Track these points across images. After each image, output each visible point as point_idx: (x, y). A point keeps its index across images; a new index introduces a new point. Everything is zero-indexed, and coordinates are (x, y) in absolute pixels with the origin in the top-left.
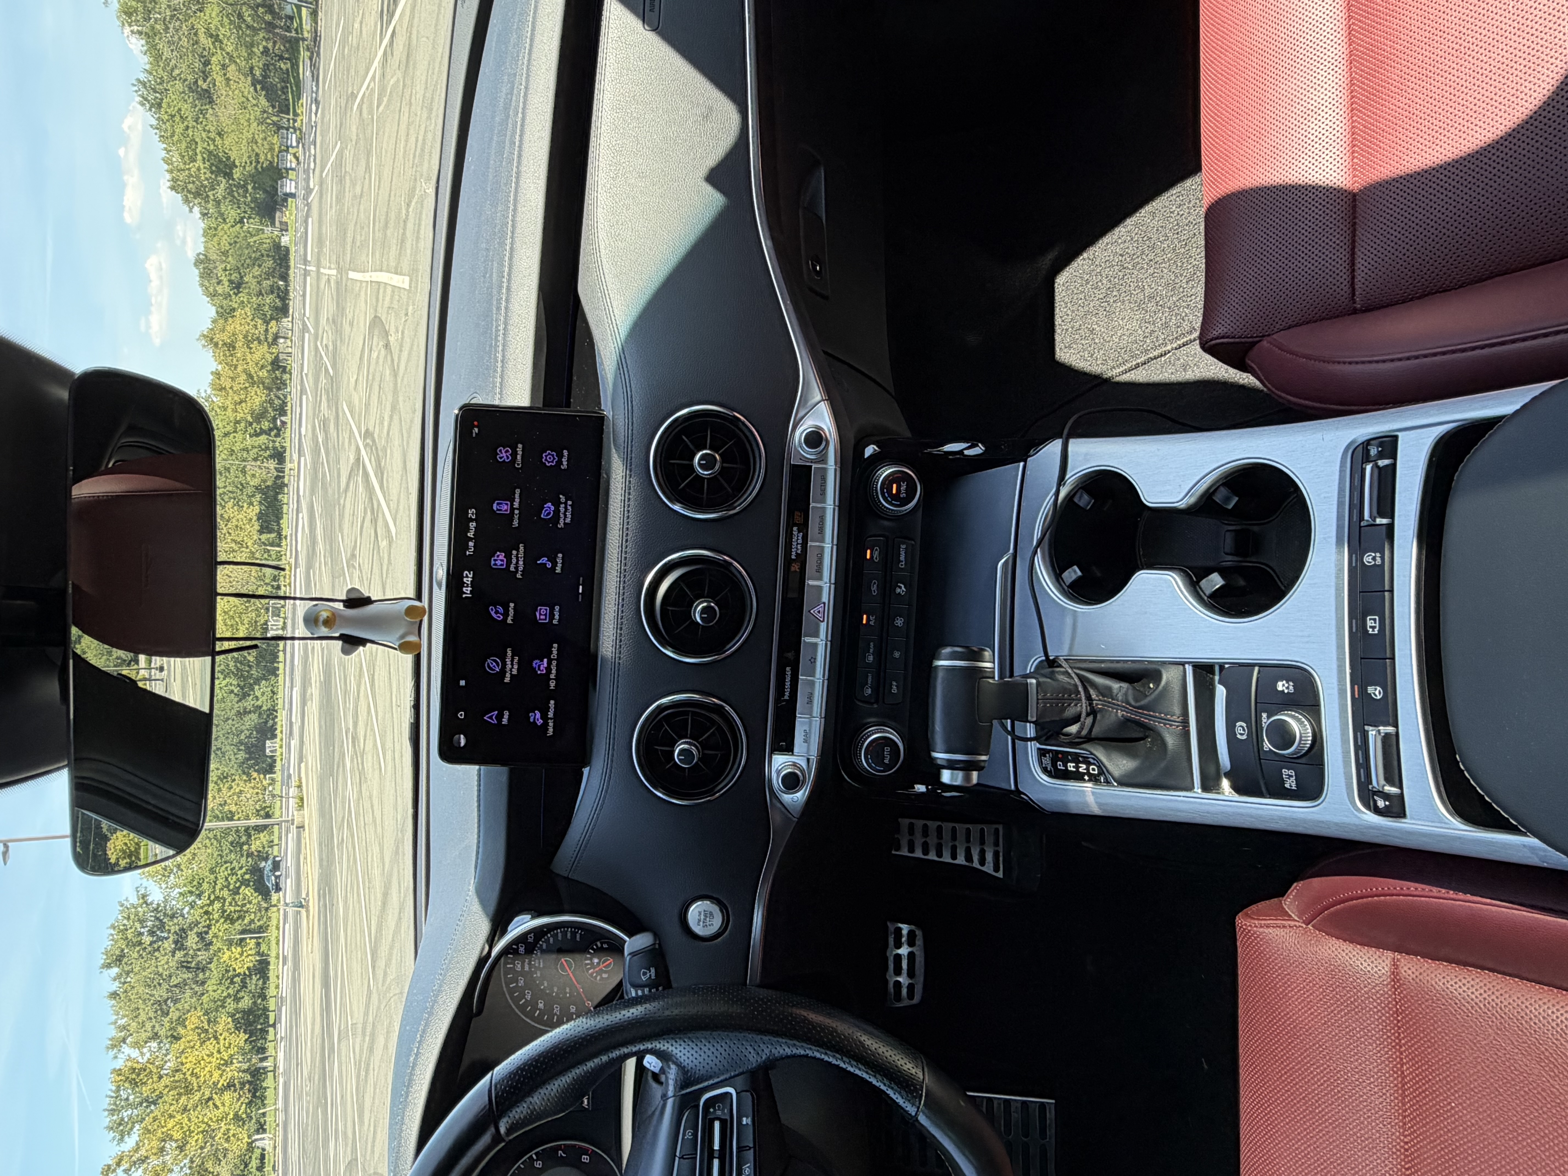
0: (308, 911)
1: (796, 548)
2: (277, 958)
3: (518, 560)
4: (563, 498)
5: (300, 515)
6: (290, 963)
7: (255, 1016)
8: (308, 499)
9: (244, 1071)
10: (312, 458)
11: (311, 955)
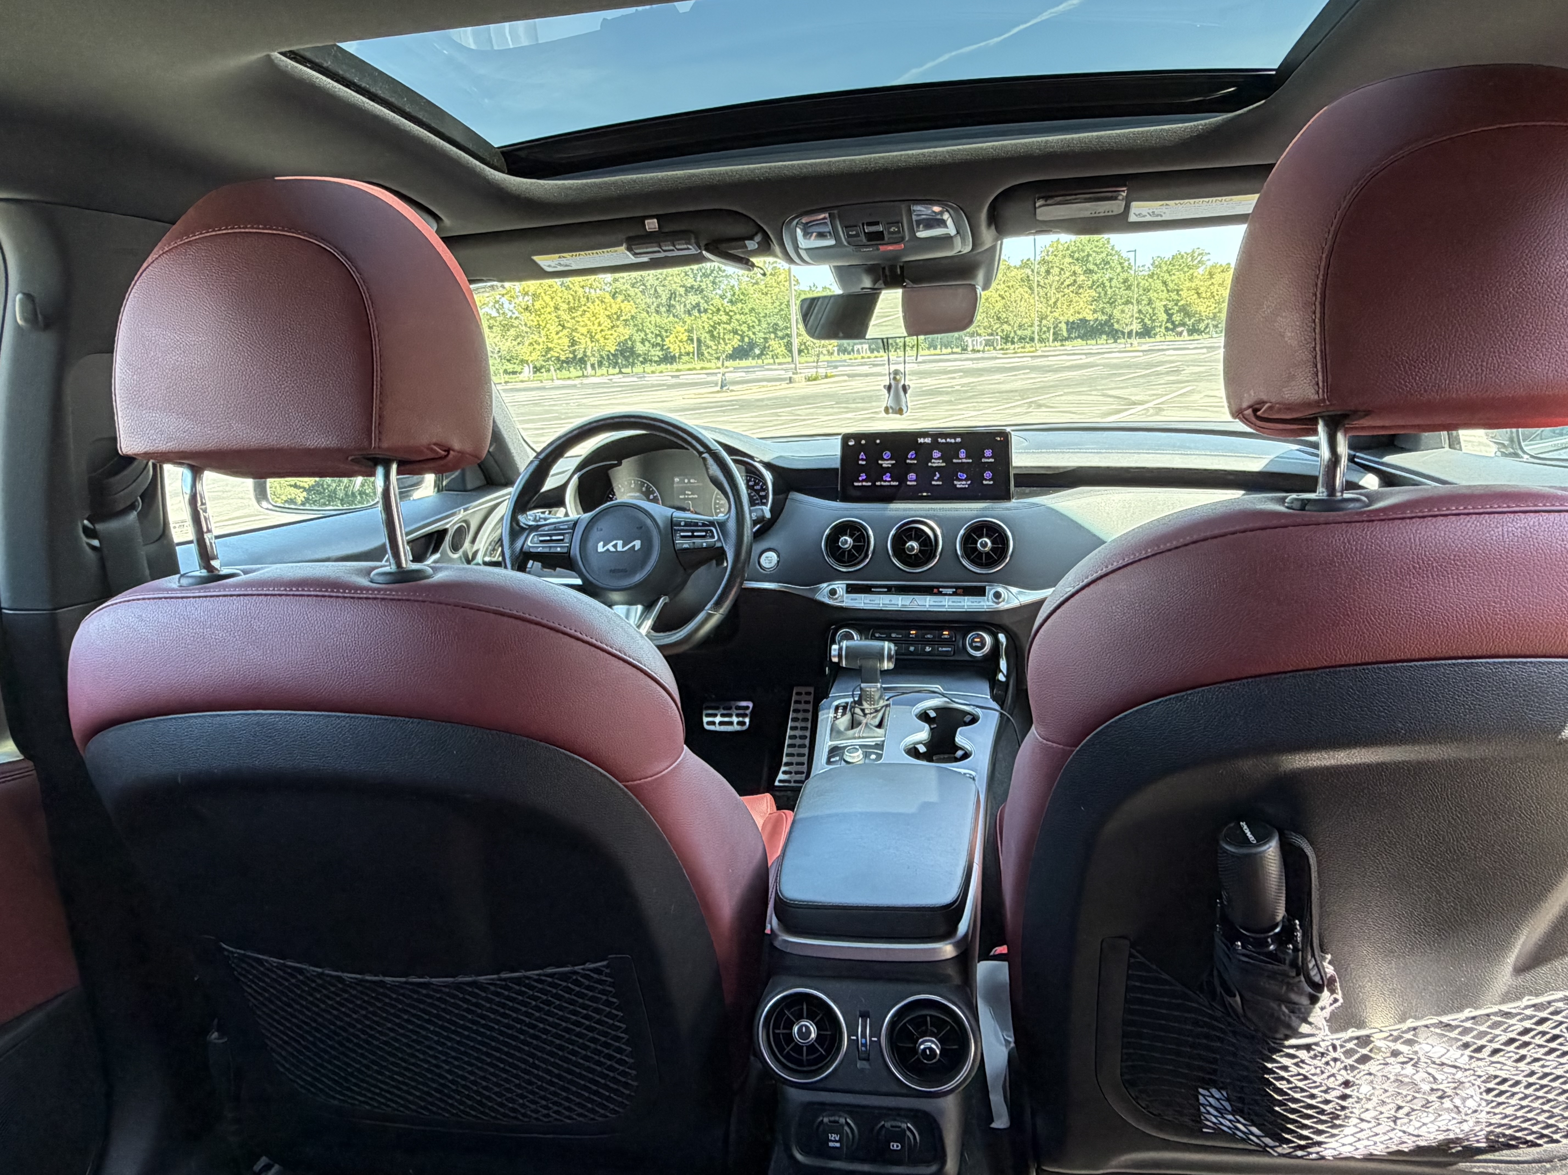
0: (718, 392)
1: (944, 591)
2: (678, 370)
3: (937, 463)
4: (969, 482)
5: (1084, 357)
6: (674, 381)
7: (629, 357)
8: (1099, 362)
9: (585, 352)
10: (1141, 363)
11: (681, 398)
